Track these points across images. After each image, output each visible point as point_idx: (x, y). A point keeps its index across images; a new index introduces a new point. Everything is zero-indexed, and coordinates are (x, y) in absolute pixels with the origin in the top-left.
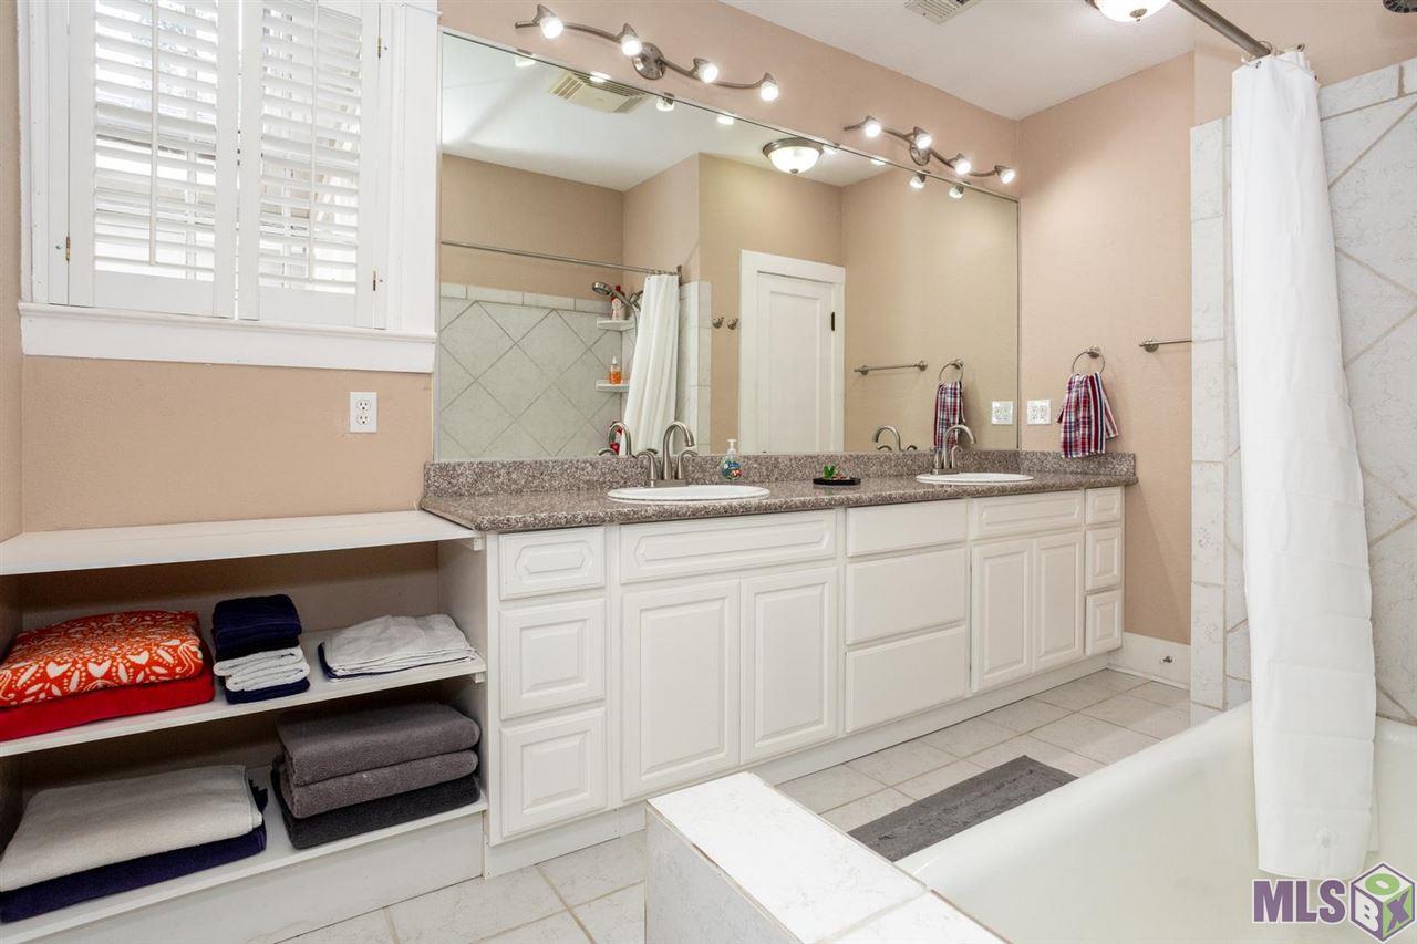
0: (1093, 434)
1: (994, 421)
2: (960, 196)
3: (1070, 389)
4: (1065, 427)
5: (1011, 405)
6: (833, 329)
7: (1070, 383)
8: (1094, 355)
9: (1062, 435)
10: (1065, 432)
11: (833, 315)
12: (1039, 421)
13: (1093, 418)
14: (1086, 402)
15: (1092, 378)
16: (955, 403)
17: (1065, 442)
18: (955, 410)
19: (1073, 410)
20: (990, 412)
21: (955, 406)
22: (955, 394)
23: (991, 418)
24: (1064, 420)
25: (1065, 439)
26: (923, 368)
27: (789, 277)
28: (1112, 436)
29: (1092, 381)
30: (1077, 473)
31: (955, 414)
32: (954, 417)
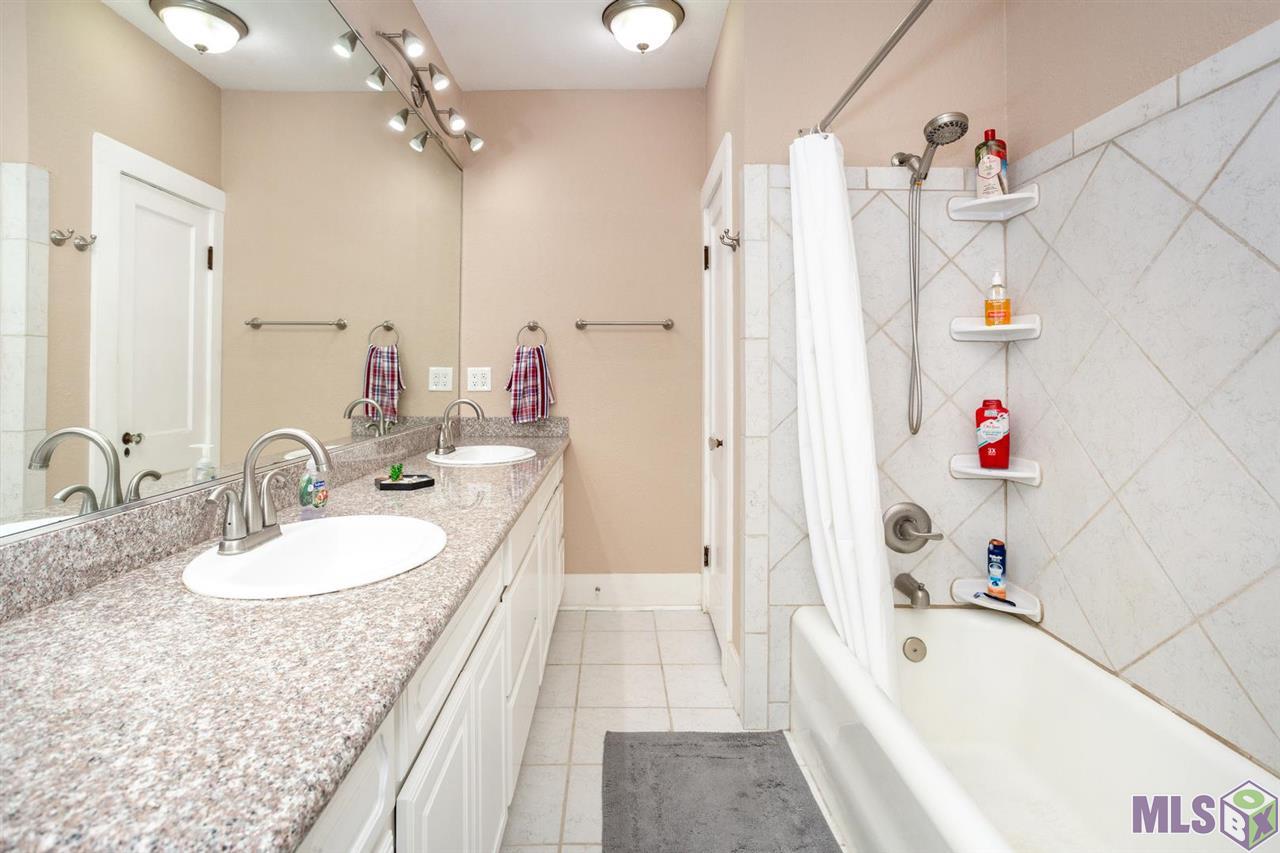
0: (540, 401)
1: (432, 388)
2: (420, 150)
3: (518, 358)
4: (515, 395)
5: (450, 370)
6: (210, 267)
7: (518, 353)
8: (533, 328)
9: (512, 402)
10: (515, 399)
11: (210, 251)
12: (479, 388)
13: (539, 387)
14: (535, 371)
15: (538, 350)
16: (393, 368)
17: (515, 409)
18: (393, 376)
19: (522, 378)
20: (427, 376)
21: (393, 372)
22: (393, 358)
23: (428, 384)
24: (513, 387)
25: (515, 405)
26: (342, 326)
27: (160, 189)
28: (552, 402)
29: (539, 352)
30: (518, 437)
31: (393, 380)
32: (393, 383)
